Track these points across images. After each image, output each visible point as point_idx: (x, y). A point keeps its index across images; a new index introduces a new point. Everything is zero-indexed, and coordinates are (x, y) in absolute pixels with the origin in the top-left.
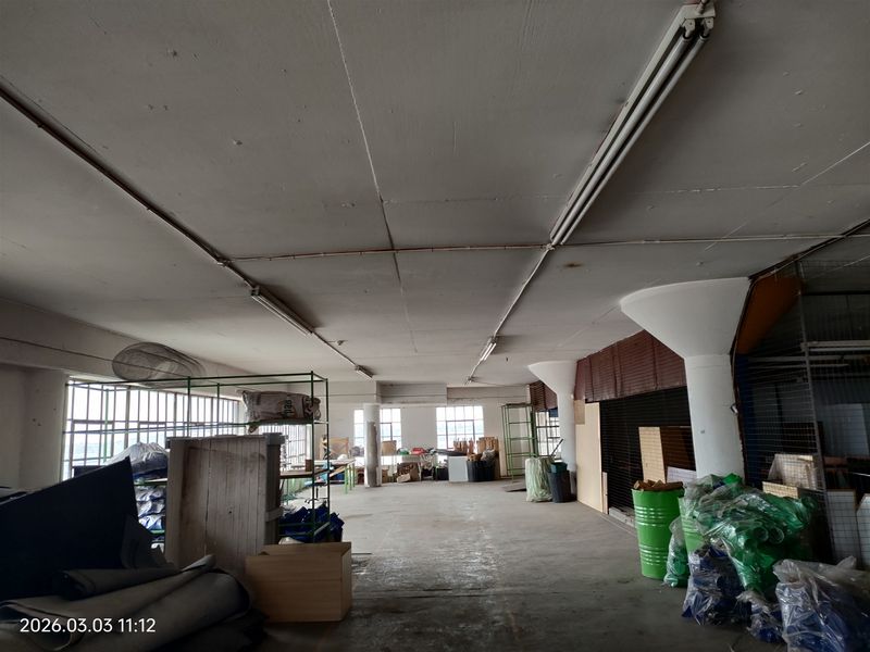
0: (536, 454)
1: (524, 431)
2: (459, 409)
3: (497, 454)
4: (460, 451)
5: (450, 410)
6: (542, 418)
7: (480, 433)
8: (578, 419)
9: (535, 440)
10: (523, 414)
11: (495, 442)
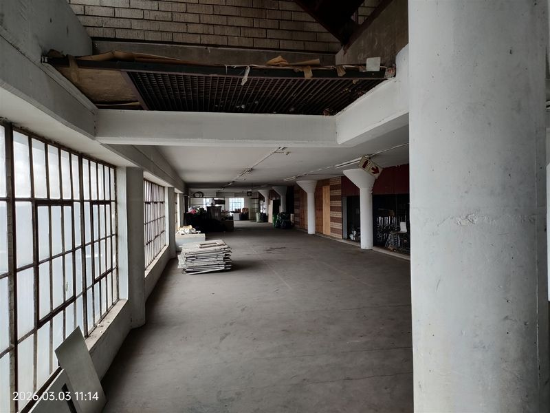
0: (259, 211)
1: (256, 206)
2: (237, 199)
3: (248, 213)
4: (237, 211)
5: (234, 199)
6: (262, 202)
7: (243, 206)
8: (269, 203)
9: (259, 209)
10: (256, 201)
11: (247, 209)
